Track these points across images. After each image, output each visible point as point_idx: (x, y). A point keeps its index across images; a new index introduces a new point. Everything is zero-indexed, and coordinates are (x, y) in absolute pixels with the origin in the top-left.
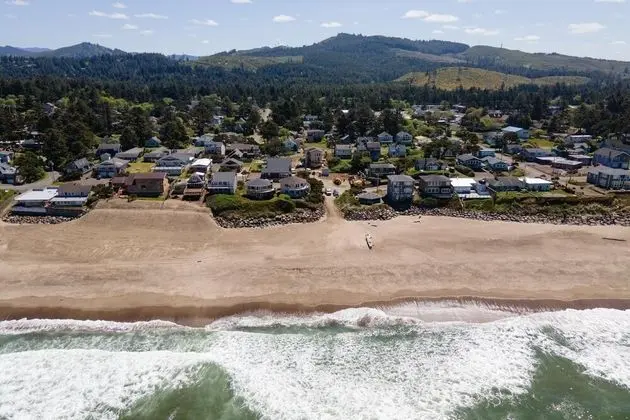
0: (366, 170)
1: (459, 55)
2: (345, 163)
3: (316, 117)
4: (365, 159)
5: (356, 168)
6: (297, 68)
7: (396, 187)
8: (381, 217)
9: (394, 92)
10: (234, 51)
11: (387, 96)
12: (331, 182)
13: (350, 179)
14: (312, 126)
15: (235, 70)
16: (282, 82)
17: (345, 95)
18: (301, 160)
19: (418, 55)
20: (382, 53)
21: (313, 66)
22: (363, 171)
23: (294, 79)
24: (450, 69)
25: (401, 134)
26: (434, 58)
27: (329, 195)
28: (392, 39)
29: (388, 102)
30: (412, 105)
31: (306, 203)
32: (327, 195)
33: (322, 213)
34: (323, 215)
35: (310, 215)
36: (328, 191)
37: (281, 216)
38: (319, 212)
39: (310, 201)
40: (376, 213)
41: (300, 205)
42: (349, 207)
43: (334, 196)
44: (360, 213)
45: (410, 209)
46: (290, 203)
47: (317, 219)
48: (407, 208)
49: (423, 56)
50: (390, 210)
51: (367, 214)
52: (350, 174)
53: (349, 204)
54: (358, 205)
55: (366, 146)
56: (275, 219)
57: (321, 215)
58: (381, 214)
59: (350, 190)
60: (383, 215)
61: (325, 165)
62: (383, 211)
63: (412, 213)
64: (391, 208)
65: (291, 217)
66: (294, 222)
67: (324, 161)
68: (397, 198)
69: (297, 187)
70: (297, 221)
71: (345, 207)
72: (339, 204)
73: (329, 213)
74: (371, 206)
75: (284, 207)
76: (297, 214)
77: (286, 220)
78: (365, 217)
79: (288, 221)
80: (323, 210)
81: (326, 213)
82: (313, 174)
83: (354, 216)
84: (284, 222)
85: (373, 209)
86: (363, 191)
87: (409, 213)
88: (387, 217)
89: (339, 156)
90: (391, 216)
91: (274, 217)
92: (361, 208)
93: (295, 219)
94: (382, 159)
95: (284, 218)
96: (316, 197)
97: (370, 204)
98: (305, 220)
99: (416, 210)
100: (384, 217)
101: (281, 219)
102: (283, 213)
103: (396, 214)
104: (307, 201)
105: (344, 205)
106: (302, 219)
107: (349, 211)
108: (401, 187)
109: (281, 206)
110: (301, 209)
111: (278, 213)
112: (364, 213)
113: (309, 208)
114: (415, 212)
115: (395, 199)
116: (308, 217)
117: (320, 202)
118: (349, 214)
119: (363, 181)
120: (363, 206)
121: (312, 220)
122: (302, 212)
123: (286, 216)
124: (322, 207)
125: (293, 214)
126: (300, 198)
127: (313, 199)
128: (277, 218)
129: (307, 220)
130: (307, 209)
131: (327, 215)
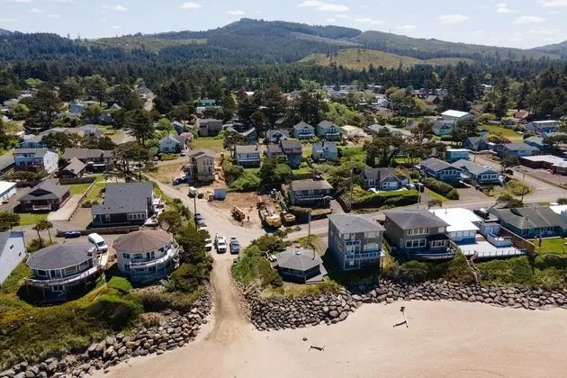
0: (284, 187)
1: (353, 39)
2: (251, 176)
3: (214, 101)
4: (282, 169)
5: (269, 183)
6: (201, 50)
7: (349, 243)
8: (328, 317)
9: (301, 72)
10: (139, 34)
11: (295, 75)
12: (228, 213)
13: (260, 206)
14: (207, 114)
15: (135, 52)
16: (183, 62)
17: (250, 75)
18: (185, 170)
19: (317, 38)
20: (283, 36)
21: (217, 47)
22: (279, 188)
23: (197, 60)
24: (349, 51)
25: (324, 125)
26: (333, 41)
27: (222, 252)
28: (292, 24)
29: (297, 81)
30: (322, 85)
31: (169, 296)
32: (218, 252)
33: (205, 312)
34: (207, 318)
35: (175, 327)
36: (221, 244)
37: (102, 344)
38: (197, 313)
39: (178, 289)
40: (316, 306)
41: (152, 305)
42: (261, 290)
43: (232, 253)
44: (283, 309)
45: (379, 287)
46: (131, 302)
47: (192, 335)
48: (374, 285)
49: (321, 39)
50: (342, 294)
51: (298, 310)
52: (259, 195)
53: (259, 282)
54: (277, 286)
55: (281, 146)
56: (86, 355)
57: (202, 317)
58: (326, 309)
59: (262, 241)
60: (330, 310)
61: (220, 178)
62: (329, 299)
63: (384, 296)
64: (343, 288)
65: (129, 343)
66: (134, 356)
67: (219, 170)
68: (352, 263)
69: (150, 257)
70: (142, 351)
71: (253, 289)
72: (240, 279)
73: (219, 306)
74: (303, 287)
75: (113, 316)
76: (145, 330)
77: (115, 354)
78: (294, 320)
79: (119, 356)
80: (206, 304)
81: (213, 309)
82: (201, 196)
83: (270, 317)
84: (109, 361)
85: (309, 298)
86: (284, 240)
87: (380, 297)
88: (340, 314)
89: (241, 164)
90: (347, 310)
91: (84, 349)
92: (285, 294)
93: (137, 347)
94: (305, 163)
95: (112, 347)
96: (191, 276)
97: (301, 281)
98: (163, 345)
99: (390, 289)
100: (333, 313)
101: (102, 351)
102: (109, 334)
103: (354, 303)
104: (170, 291)
105: (251, 283)
106: (156, 342)
107: (260, 304)
108: (358, 243)
109: (106, 317)
110: (154, 314)
111: (96, 335)
112: (291, 307)
113: (174, 309)
114: (390, 294)
115: (348, 266)
116: (171, 334)
117: (200, 283)
118: (261, 311)
119: (282, 215)
120: (287, 286)
121: (180, 341)
122: (156, 324)
123: (118, 339)
124: (206, 293)
125: (135, 330)
126: (156, 282)
127: (183, 283)
128: (90, 353)
129: (168, 344)
130: (169, 311)
131: (215, 313)
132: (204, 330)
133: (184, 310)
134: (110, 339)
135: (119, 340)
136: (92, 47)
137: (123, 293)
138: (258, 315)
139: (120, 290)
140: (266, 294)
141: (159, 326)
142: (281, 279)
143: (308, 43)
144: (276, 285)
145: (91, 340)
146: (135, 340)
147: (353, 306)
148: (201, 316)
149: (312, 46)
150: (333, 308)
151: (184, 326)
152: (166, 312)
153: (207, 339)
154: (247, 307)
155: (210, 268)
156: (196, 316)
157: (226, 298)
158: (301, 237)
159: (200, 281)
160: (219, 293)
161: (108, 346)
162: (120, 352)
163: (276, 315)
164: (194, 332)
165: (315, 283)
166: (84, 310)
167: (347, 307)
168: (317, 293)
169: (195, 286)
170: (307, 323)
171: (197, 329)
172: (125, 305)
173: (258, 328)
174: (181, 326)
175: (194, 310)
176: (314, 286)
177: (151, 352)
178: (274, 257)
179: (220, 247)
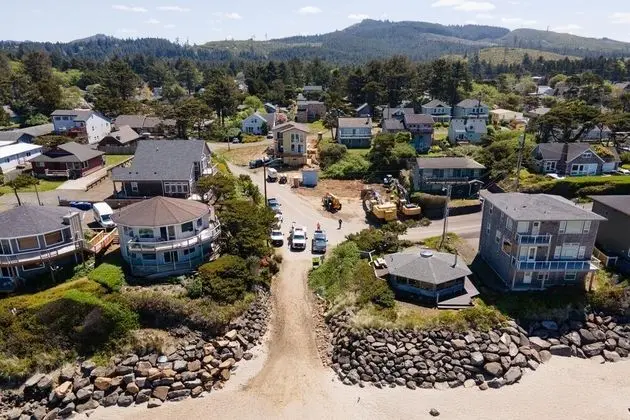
0: (404, 173)
1: (498, 40)
2: (357, 158)
5: (382, 168)
6: (314, 51)
7: (527, 240)
8: (479, 373)
12: (318, 202)
13: (365, 195)
15: (243, 54)
18: (269, 152)
19: (452, 39)
20: (411, 38)
22: (396, 175)
25: (467, 104)
26: (471, 43)
27: (298, 248)
31: (187, 305)
32: (293, 250)
33: (251, 340)
34: (253, 350)
35: (190, 360)
36: (297, 237)
37: (53, 376)
38: (237, 339)
39: (206, 293)
40: (457, 349)
41: (154, 316)
42: (355, 312)
43: (314, 252)
44: (393, 348)
45: (587, 328)
46: (117, 306)
47: (218, 378)
48: (576, 322)
49: (456, 40)
50: (510, 333)
51: (422, 354)
52: (366, 183)
53: (352, 297)
54: (385, 306)
55: (403, 121)
56: (20, 392)
57: (245, 348)
58: (478, 357)
59: (363, 236)
60: (486, 361)
61: (313, 162)
62: (484, 339)
63: (598, 345)
64: (512, 323)
65: (101, 379)
66: (106, 404)
67: (313, 152)
68: (527, 279)
69: (166, 234)
70: (123, 397)
71: (340, 309)
72: (320, 291)
73: (279, 333)
74: (434, 313)
75: (80, 328)
76: (135, 358)
77: (70, 396)
78: (412, 371)
79: (78, 401)
80: (255, 326)
81: (267, 336)
82: (283, 181)
83: (368, 362)
84: (57, 410)
85: (445, 334)
86: (401, 237)
87: (588, 348)
88: (505, 370)
89: (343, 142)
90: (520, 365)
91: (18, 381)
92: (398, 322)
93: (113, 388)
94: (437, 148)
95: (68, 383)
96: (233, 276)
97: (429, 302)
98: (163, 390)
99: (610, 333)
100: (492, 367)
101: (49, 389)
102: (69, 358)
103: (533, 352)
104: (192, 295)
105: (338, 298)
106: (151, 384)
107: (349, 334)
108: (546, 241)
109: (66, 328)
110: (155, 331)
111: (45, 358)
112: (409, 346)
113: (193, 327)
114: (612, 342)
115: (520, 283)
116: (180, 371)
117: (249, 290)
118: (351, 348)
119: (399, 205)
120: (403, 309)
121: (195, 386)
122: (155, 350)
123: (83, 370)
124: (258, 307)
125: (116, 358)
126: (170, 279)
127: (217, 284)
128: (28, 390)
129: (172, 389)
130: (184, 329)
131: (269, 343)
132: (243, 371)
133: (212, 331)
134: (68, 369)
135: (86, 372)
136: (199, 51)
137: (107, 289)
138: (346, 354)
139: (104, 285)
140: (362, 319)
141: (161, 354)
142: (392, 295)
143: (440, 43)
144: (381, 304)
145: (33, 367)
146: (112, 376)
147: (533, 358)
148: (242, 345)
149: (446, 46)
150: (492, 357)
151: (207, 359)
152: (178, 331)
153: (245, 388)
154: (327, 339)
155: (275, 270)
156: (232, 344)
157: (293, 320)
158: (429, 237)
159: (250, 285)
160: (282, 310)
161: (62, 380)
162: (81, 394)
163: (377, 359)
164: (224, 373)
165: (456, 307)
166: (32, 311)
167: (520, 358)
168: (460, 326)
169: (240, 292)
170: (439, 380)
171: (230, 367)
172: (102, 311)
173: (342, 379)
174: (201, 359)
175: (232, 334)
176: (454, 313)
177: (139, 401)
178: (381, 261)
179: (295, 241)
